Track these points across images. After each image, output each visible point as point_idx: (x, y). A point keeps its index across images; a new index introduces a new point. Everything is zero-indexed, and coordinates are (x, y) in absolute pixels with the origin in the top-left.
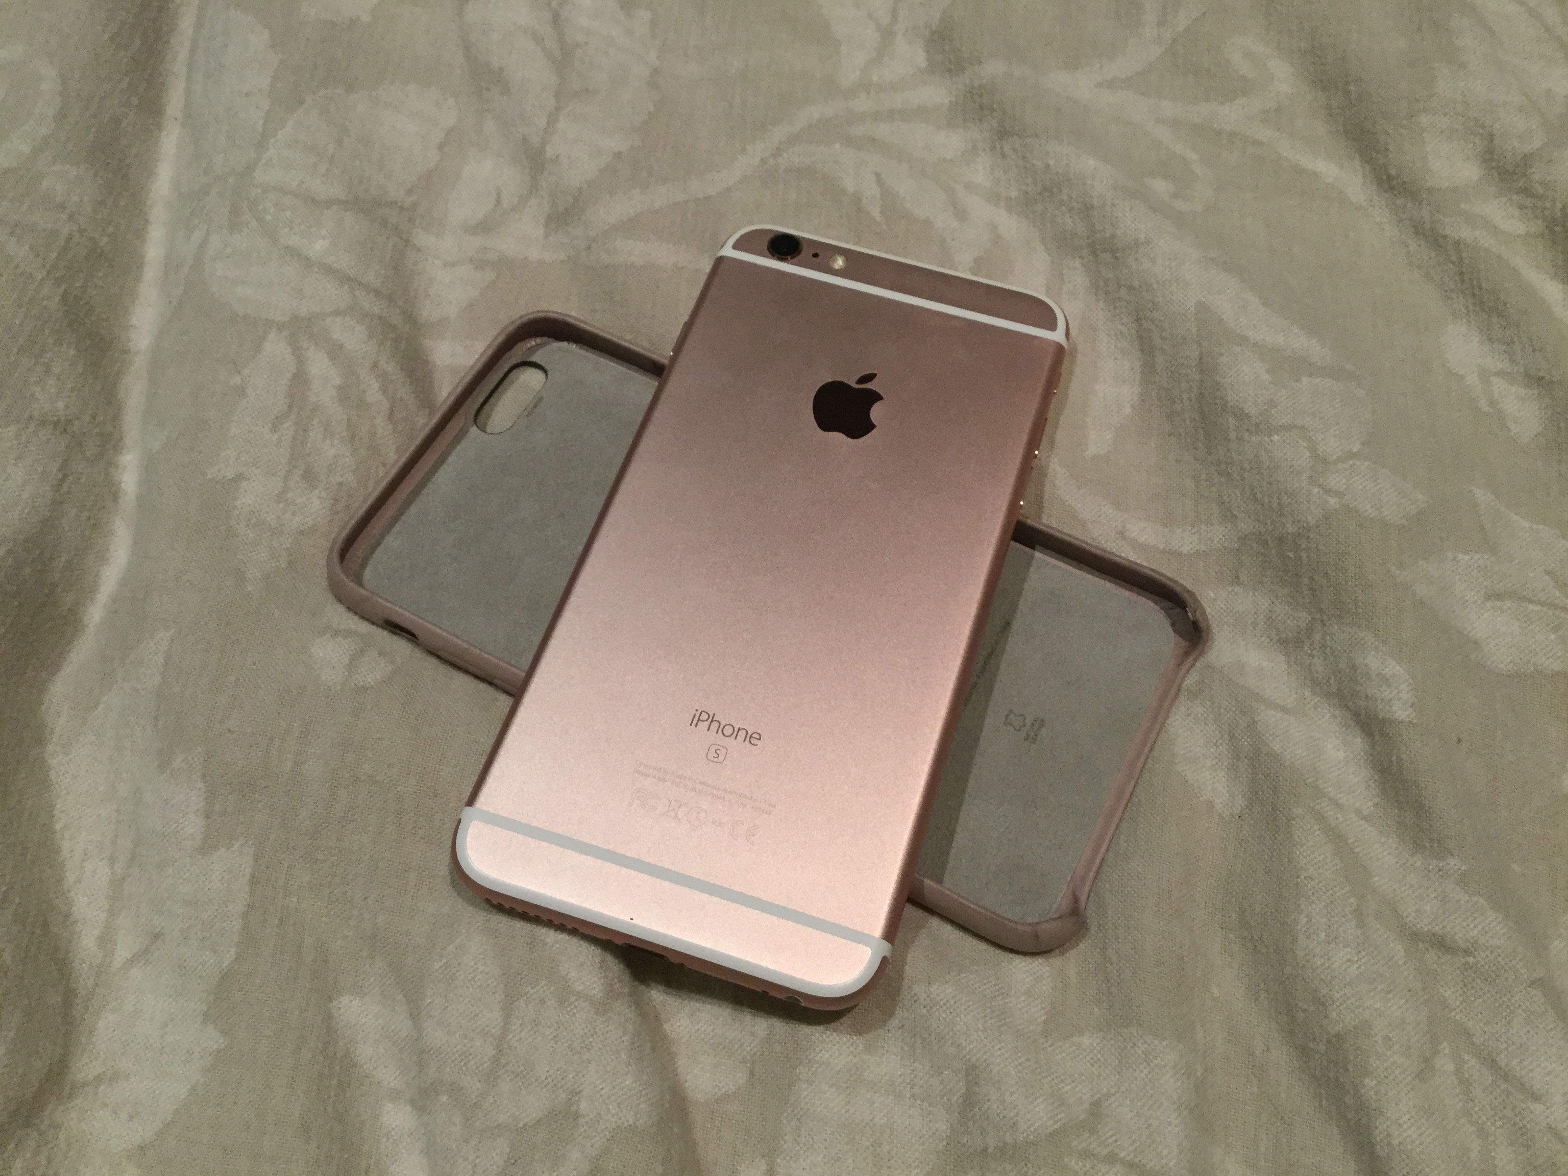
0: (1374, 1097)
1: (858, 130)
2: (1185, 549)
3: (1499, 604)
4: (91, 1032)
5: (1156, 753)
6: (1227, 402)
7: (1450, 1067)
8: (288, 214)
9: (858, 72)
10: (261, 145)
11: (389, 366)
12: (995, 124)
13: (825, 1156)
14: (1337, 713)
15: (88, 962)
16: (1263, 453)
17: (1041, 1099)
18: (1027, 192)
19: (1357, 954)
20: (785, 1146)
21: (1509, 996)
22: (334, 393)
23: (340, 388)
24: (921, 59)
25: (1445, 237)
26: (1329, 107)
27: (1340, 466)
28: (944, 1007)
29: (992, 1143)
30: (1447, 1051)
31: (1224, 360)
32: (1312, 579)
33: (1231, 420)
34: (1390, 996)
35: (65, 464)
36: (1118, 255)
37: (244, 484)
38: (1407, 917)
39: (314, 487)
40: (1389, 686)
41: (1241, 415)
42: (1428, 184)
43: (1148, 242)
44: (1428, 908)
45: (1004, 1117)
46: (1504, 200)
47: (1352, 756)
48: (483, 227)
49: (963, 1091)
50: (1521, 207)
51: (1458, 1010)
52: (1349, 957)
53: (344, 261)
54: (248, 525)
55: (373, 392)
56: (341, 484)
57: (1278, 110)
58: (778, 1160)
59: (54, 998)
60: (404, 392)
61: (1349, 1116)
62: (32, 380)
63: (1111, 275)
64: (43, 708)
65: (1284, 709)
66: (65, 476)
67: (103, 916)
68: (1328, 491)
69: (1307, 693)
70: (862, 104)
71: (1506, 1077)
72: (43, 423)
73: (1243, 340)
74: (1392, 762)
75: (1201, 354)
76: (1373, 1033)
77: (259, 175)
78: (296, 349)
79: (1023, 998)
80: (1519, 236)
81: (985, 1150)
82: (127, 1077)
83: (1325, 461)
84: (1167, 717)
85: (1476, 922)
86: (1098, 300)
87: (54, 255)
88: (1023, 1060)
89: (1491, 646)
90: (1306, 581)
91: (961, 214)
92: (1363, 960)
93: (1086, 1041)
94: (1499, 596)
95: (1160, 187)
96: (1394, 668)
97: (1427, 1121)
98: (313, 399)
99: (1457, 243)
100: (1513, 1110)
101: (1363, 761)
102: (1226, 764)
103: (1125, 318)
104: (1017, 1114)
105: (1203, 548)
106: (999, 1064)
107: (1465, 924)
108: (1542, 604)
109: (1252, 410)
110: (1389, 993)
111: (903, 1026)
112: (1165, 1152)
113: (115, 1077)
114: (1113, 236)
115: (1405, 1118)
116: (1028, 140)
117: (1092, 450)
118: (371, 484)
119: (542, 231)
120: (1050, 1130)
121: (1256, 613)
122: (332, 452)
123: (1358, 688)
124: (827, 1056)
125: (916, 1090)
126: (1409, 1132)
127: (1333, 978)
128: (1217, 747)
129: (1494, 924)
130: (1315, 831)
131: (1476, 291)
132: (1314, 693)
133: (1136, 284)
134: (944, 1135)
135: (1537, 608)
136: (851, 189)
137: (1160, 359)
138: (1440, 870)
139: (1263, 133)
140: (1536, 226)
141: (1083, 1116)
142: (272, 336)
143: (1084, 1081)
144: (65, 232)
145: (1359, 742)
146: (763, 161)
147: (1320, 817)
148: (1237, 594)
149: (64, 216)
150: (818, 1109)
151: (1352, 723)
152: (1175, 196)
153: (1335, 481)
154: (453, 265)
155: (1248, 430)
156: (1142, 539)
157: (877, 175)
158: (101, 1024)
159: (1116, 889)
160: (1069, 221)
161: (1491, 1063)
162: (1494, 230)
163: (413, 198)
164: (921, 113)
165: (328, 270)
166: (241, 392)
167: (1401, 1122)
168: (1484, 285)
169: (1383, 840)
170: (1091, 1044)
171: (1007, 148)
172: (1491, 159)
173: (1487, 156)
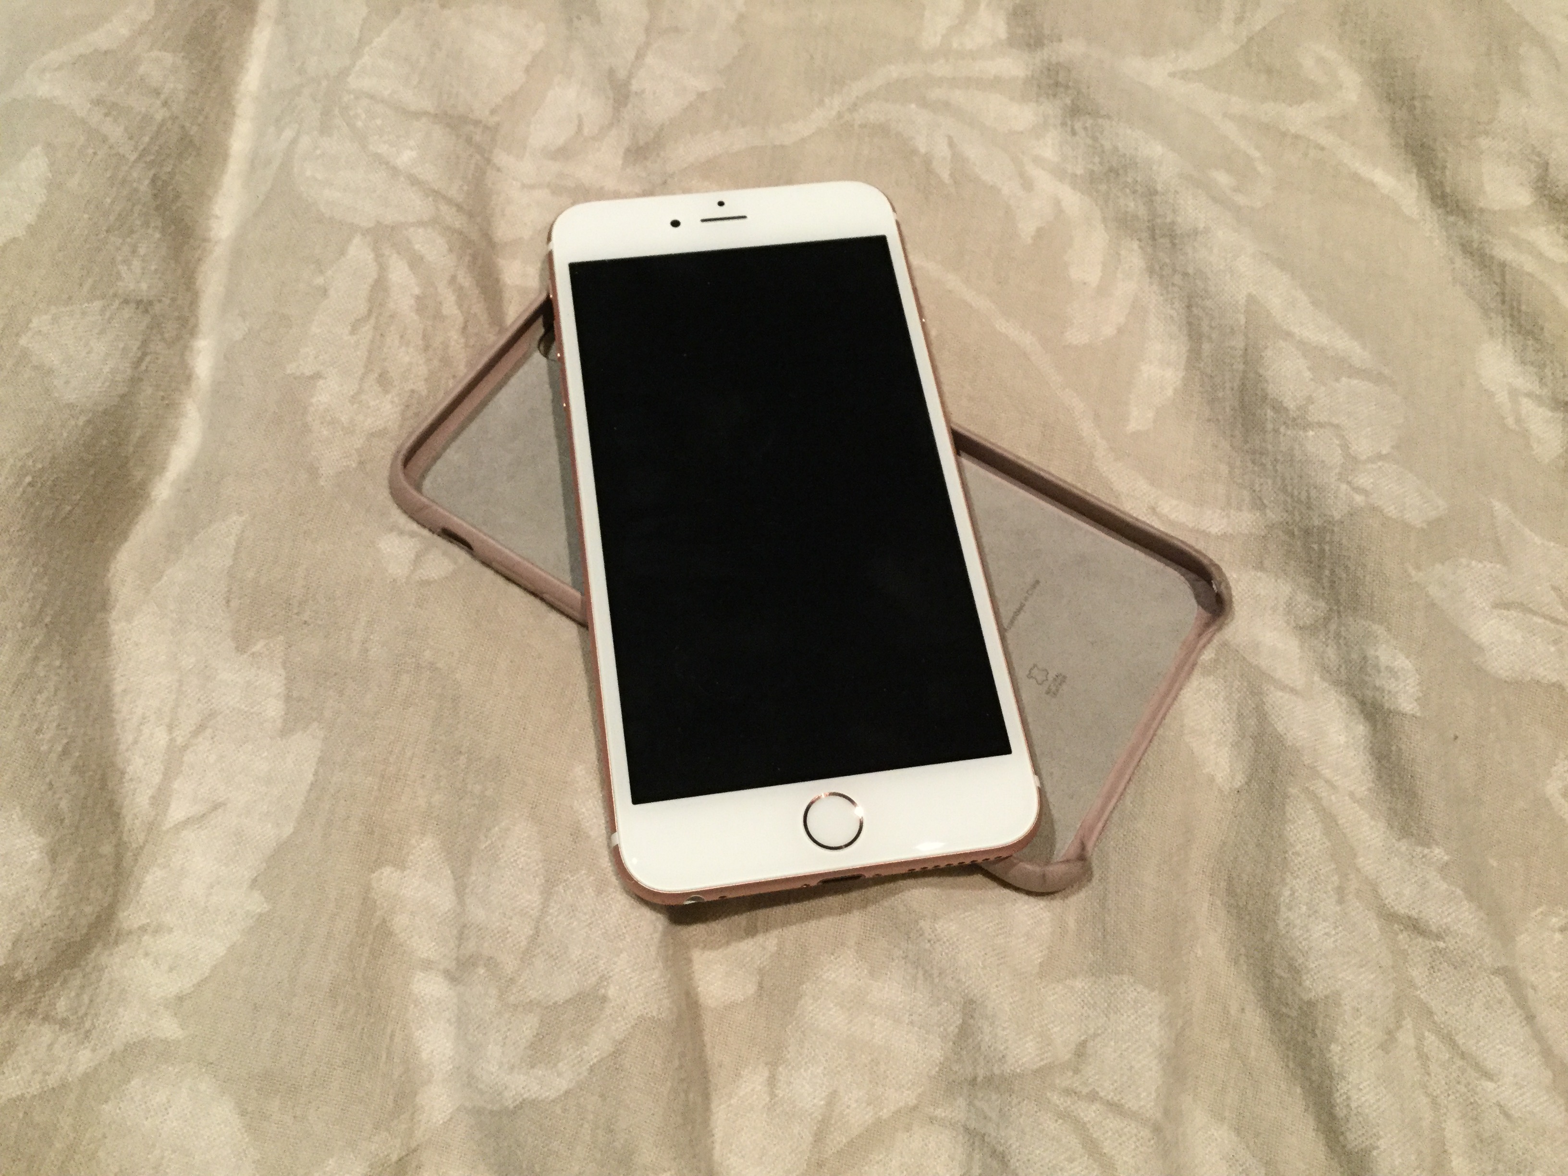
0: (1338, 1062)
1: (936, 94)
2: (1214, 530)
3: (1505, 612)
4: (139, 886)
5: (1167, 720)
6: (1267, 394)
7: (1412, 1042)
8: (379, 122)
9: (939, 38)
10: (356, 52)
11: (466, 280)
12: (1068, 101)
13: (825, 1068)
14: (1343, 700)
15: (140, 819)
16: (1297, 447)
17: (1031, 1037)
18: (1093, 171)
19: (1334, 929)
20: (788, 1056)
21: (1471, 981)
22: (412, 302)
23: (418, 298)
24: (1002, 31)
25: (1492, 257)
26: (1393, 121)
27: (1369, 466)
28: (947, 944)
29: (981, 1073)
30: (1409, 1026)
31: (1269, 353)
32: (1333, 572)
33: (1270, 413)
34: (1362, 970)
35: (145, 343)
36: (1177, 241)
37: (321, 382)
38: (1386, 898)
39: (387, 392)
40: (1397, 679)
41: (1279, 408)
42: (1481, 205)
43: (1207, 230)
44: (1407, 892)
45: (995, 1050)
46: (1552, 227)
47: (1352, 741)
48: (563, 153)
49: (960, 1022)
51: (1423, 989)
52: (1327, 930)
53: (430, 173)
54: (322, 423)
55: (450, 307)
56: (413, 391)
57: (1344, 118)
58: (780, 1069)
59: (107, 849)
60: (478, 308)
61: (1314, 1078)
62: (119, 258)
63: (1167, 261)
64: (110, 575)
65: (1293, 691)
66: (145, 354)
67: (157, 779)
68: (1358, 490)
69: (1316, 678)
70: (941, 69)
71: (1463, 1056)
72: (126, 302)
73: (1288, 335)
74: (1391, 751)
75: (1247, 345)
76: (1342, 1002)
77: (353, 82)
78: (379, 257)
79: (1023, 939)
80: (1562, 264)
81: (975, 1079)
82: (170, 930)
83: (1355, 459)
84: (1181, 689)
85: (1451, 911)
86: (1151, 284)
87: (146, 139)
88: (1017, 998)
89: (1494, 651)
90: (1327, 572)
91: (1028, 185)
92: (1340, 935)
93: (1078, 984)
94: (1507, 606)
95: (1223, 179)
96: (1403, 662)
97: (1385, 1088)
98: (391, 305)
99: (1503, 265)
100: (1466, 1086)
101: (1362, 748)
102: (1231, 740)
103: (1176, 303)
104: (1007, 1048)
105: (1231, 531)
106: (995, 1000)
107: (1440, 911)
108: (1544, 616)
109: (1292, 406)
110: (1361, 967)
111: (907, 956)
112: (1144, 1094)
113: (158, 930)
114: (1173, 223)
115: (1365, 1084)
116: (1100, 121)
117: (1133, 426)
118: (441, 394)
119: (620, 162)
120: (1035, 1067)
121: (1276, 598)
122: (407, 359)
123: (1367, 678)
124: (833, 976)
125: (914, 1017)
126: (1368, 1097)
127: (1310, 949)
128: (1224, 723)
129: (1467, 913)
130: (1308, 810)
131: (1515, 313)
132: (1322, 678)
133: (1191, 271)
134: (938, 1062)
135: (1540, 621)
136: (923, 150)
137: (1206, 347)
138: (1423, 856)
139: (1327, 139)
141: (1067, 1057)
142: (357, 240)
143: (1072, 1022)
144: (159, 117)
145: (1361, 729)
146: (840, 115)
147: (1314, 798)
148: (1260, 578)
149: (159, 102)
150: (822, 1025)
151: (1357, 711)
152: (1236, 190)
153: (1364, 480)
154: (532, 187)
155: (1285, 423)
156: (1173, 516)
157: (950, 138)
158: (149, 879)
159: (1120, 846)
160: (1132, 204)
161: (1449, 1039)
162: (1540, 256)
163: (496, 119)
164: (996, 83)
165: (414, 181)
166: (324, 292)
167: (1361, 1087)
168: (1523, 308)
169: (1373, 823)
170: (1083, 987)
171: (1078, 126)
172: (1544, 187)
173: (1540, 184)
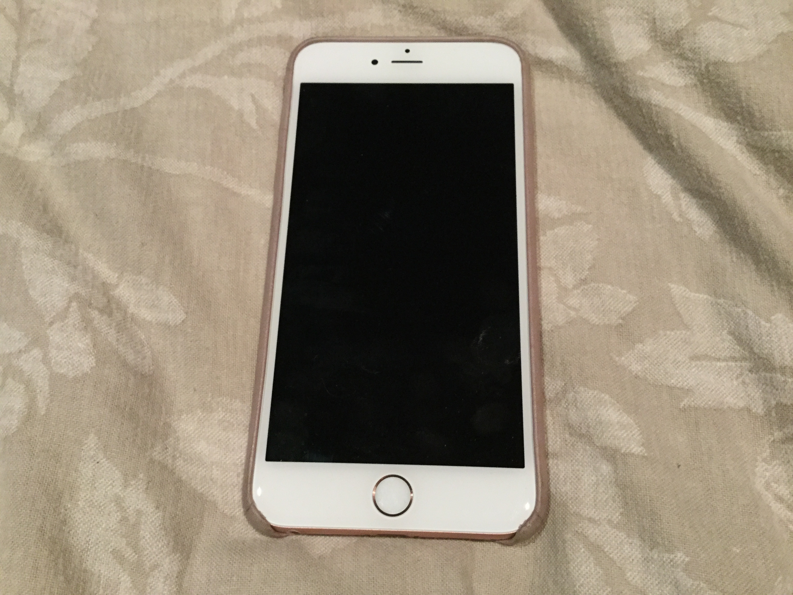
3: (699, 363)
27: (575, 291)
42: (615, 60)
46: (667, 63)
47: (601, 478)
50: (679, 68)
68: (571, 308)
80: (681, 87)
83: (565, 289)
94: (699, 358)
101: (609, 482)
130: (581, 549)
135: (723, 364)
136: (236, 108)
138: (671, 561)
140: (690, 80)
146: (172, 81)
147: (583, 537)
157: (252, 96)
162: (663, 86)
169: (630, 541)
172: (656, 36)
173: (653, 34)
